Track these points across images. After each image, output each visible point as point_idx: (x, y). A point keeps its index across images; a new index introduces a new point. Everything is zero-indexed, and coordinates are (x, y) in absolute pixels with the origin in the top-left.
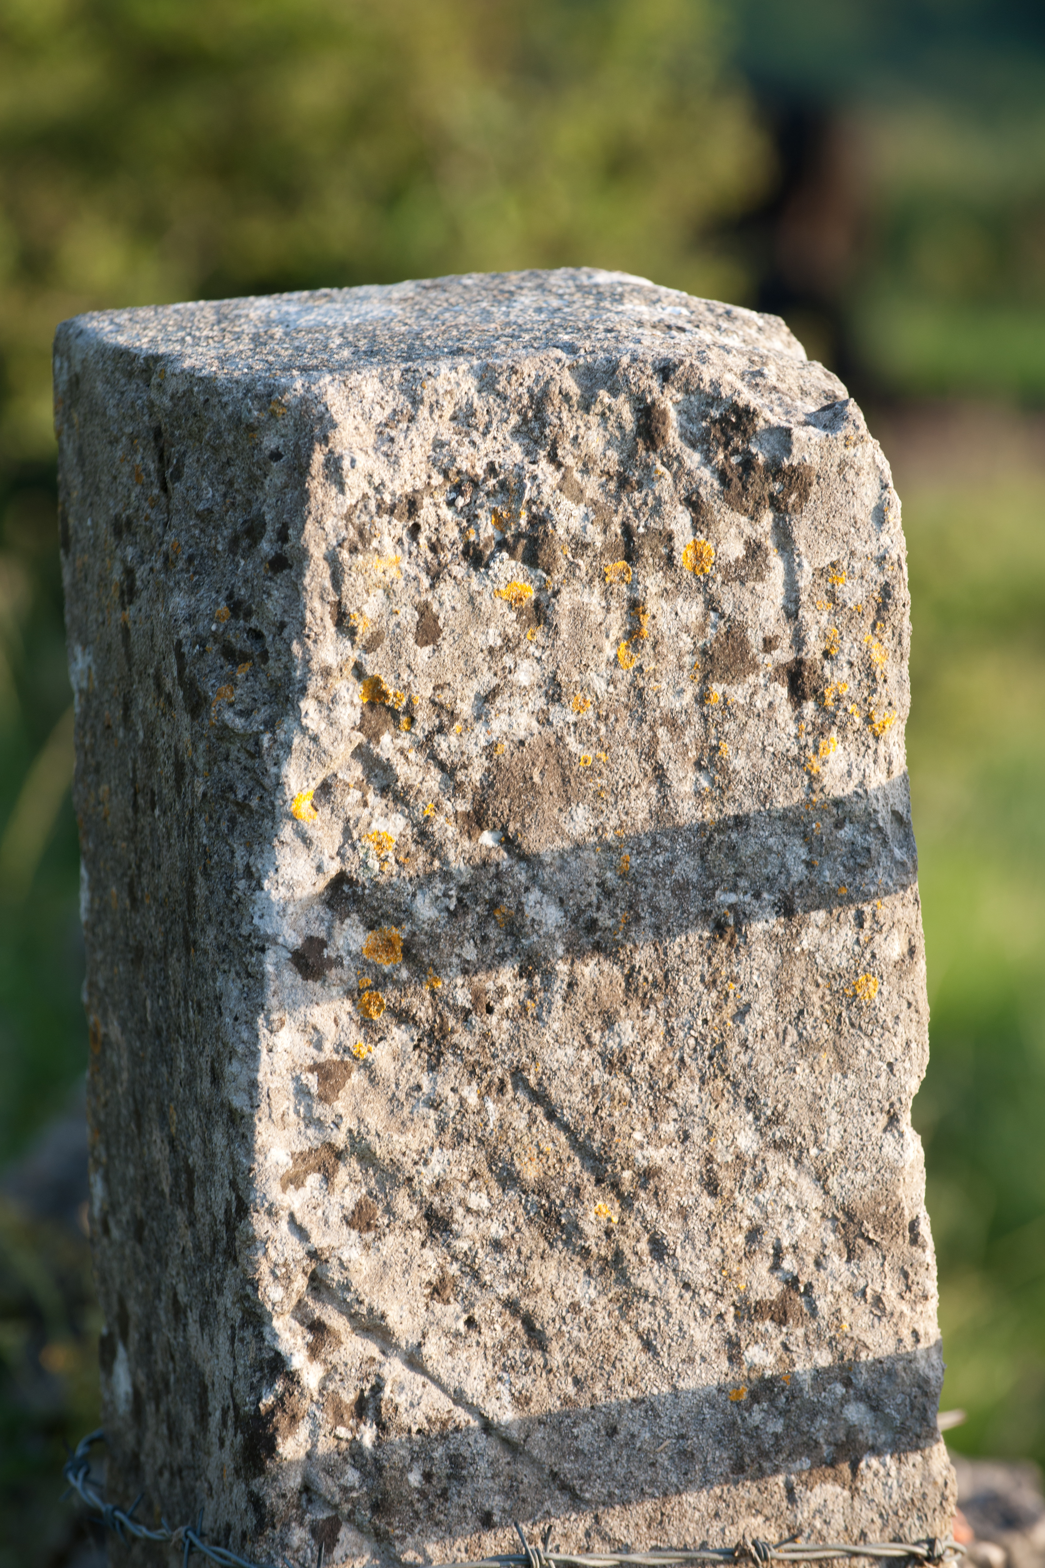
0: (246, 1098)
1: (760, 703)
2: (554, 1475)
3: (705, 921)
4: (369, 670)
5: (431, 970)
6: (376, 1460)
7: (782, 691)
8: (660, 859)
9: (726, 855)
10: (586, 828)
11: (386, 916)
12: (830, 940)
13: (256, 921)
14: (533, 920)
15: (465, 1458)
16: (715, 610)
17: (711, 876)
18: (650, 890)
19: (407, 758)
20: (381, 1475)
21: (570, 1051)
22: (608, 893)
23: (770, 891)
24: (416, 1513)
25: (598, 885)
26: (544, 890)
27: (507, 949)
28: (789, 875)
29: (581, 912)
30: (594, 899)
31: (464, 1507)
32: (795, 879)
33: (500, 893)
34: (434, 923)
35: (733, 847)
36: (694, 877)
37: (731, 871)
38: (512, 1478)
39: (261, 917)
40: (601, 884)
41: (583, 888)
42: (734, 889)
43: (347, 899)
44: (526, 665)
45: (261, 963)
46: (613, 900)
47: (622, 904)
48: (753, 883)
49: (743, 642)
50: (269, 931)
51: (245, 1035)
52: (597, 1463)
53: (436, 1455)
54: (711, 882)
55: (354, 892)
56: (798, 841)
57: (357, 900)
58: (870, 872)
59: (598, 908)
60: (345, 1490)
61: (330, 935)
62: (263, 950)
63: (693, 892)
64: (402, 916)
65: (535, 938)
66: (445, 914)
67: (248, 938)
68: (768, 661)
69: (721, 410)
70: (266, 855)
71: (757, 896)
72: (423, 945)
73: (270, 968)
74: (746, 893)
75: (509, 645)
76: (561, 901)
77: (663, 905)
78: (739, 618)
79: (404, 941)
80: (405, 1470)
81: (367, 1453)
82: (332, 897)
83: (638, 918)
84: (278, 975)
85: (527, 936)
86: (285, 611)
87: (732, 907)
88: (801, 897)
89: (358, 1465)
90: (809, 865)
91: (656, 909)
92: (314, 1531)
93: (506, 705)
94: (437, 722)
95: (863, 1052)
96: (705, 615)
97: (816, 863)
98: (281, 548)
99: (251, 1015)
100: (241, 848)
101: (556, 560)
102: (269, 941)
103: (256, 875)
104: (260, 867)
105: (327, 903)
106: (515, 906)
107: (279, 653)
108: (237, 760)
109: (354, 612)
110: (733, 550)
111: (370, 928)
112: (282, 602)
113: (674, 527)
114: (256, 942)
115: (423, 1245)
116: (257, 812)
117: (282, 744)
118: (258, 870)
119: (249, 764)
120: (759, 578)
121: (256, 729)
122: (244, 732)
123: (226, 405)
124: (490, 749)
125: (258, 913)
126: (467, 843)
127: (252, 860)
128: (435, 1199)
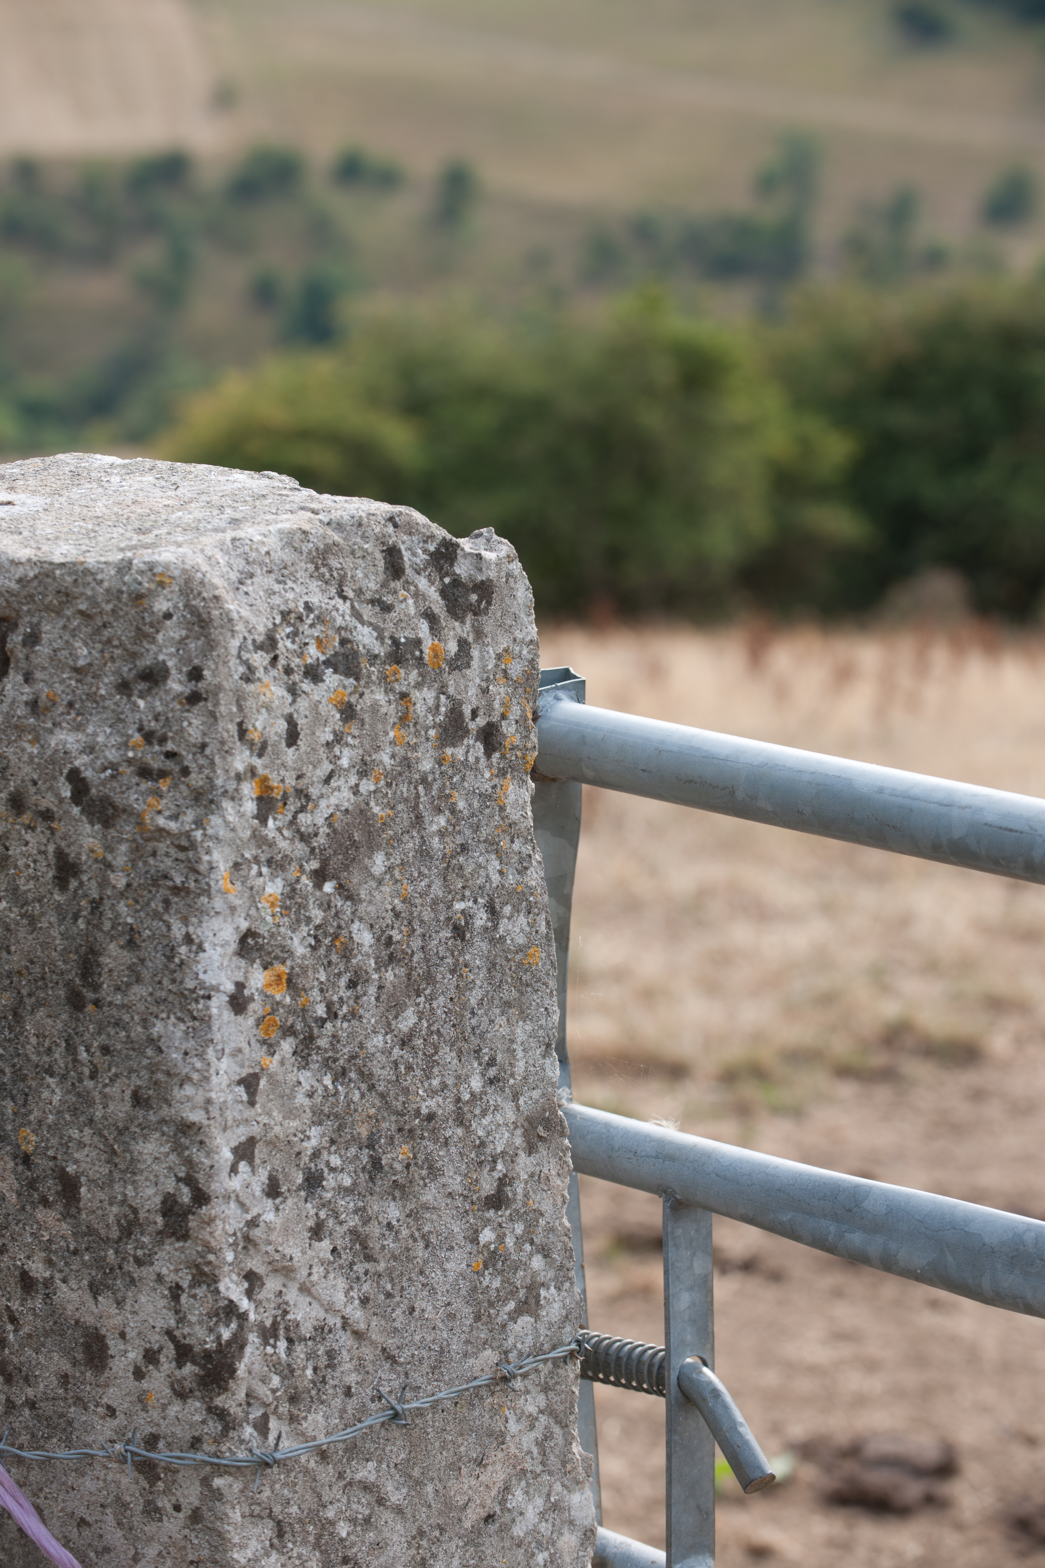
0: (203, 1113)
1: (471, 759)
2: (384, 1350)
3: (447, 926)
4: (261, 771)
5: (303, 993)
6: (289, 1365)
7: (480, 747)
8: (423, 884)
9: (457, 875)
10: (383, 868)
11: (276, 958)
12: (514, 926)
13: (201, 976)
14: (358, 944)
15: (336, 1351)
16: (444, 694)
17: (450, 892)
18: (419, 908)
19: (283, 835)
20: (293, 1376)
21: (381, 1038)
22: (397, 915)
23: (482, 897)
24: (311, 1397)
25: (392, 910)
26: (361, 919)
27: (342, 969)
28: (491, 882)
29: (383, 932)
30: (390, 922)
31: (336, 1386)
32: (494, 885)
33: (339, 927)
34: (304, 957)
35: (461, 868)
36: (440, 894)
37: (460, 885)
38: (359, 1359)
39: (205, 972)
40: (393, 910)
41: (384, 914)
42: (463, 898)
43: (252, 949)
44: (346, 752)
45: (208, 1008)
46: (400, 919)
47: (405, 922)
48: (472, 892)
49: (461, 715)
50: (214, 982)
51: (199, 1065)
52: (405, 1335)
53: (320, 1353)
54: (450, 896)
55: (257, 943)
56: (493, 857)
57: (260, 948)
58: (529, 872)
59: (392, 928)
60: (274, 1391)
61: (246, 978)
62: (209, 997)
63: (441, 905)
64: (286, 955)
65: (360, 957)
66: (309, 949)
67: (193, 991)
68: (472, 726)
69: (435, 545)
70: (204, 925)
71: (475, 902)
72: (298, 975)
73: (214, 1011)
74: (469, 900)
75: (338, 738)
76: (372, 926)
77: (426, 918)
78: (459, 697)
79: (288, 974)
80: (304, 1368)
81: (283, 1362)
82: (241, 949)
83: (414, 930)
84: (220, 1016)
85: (355, 956)
86: (204, 734)
87: (463, 912)
88: (498, 897)
89: (278, 1371)
90: (501, 873)
91: (422, 922)
92: (255, 1427)
93: (335, 784)
94: (299, 805)
95: (534, 1003)
96: (437, 698)
97: (505, 871)
98: (196, 686)
99: (201, 1049)
100: (178, 922)
101: (361, 670)
102: (213, 990)
103: (197, 941)
104: (200, 934)
105: (239, 954)
106: (347, 935)
107: (201, 768)
108: (167, 855)
109: (250, 727)
110: (453, 647)
111: (265, 968)
112: (201, 727)
113: (421, 635)
114: (201, 993)
115: (306, 1201)
116: (193, 892)
117: (210, 837)
118: (198, 936)
119: (181, 856)
120: (468, 666)
121: (187, 828)
122: (177, 831)
123: (102, 581)
124: (329, 819)
125: (202, 970)
126: (318, 893)
127: (191, 929)
128: (313, 1165)
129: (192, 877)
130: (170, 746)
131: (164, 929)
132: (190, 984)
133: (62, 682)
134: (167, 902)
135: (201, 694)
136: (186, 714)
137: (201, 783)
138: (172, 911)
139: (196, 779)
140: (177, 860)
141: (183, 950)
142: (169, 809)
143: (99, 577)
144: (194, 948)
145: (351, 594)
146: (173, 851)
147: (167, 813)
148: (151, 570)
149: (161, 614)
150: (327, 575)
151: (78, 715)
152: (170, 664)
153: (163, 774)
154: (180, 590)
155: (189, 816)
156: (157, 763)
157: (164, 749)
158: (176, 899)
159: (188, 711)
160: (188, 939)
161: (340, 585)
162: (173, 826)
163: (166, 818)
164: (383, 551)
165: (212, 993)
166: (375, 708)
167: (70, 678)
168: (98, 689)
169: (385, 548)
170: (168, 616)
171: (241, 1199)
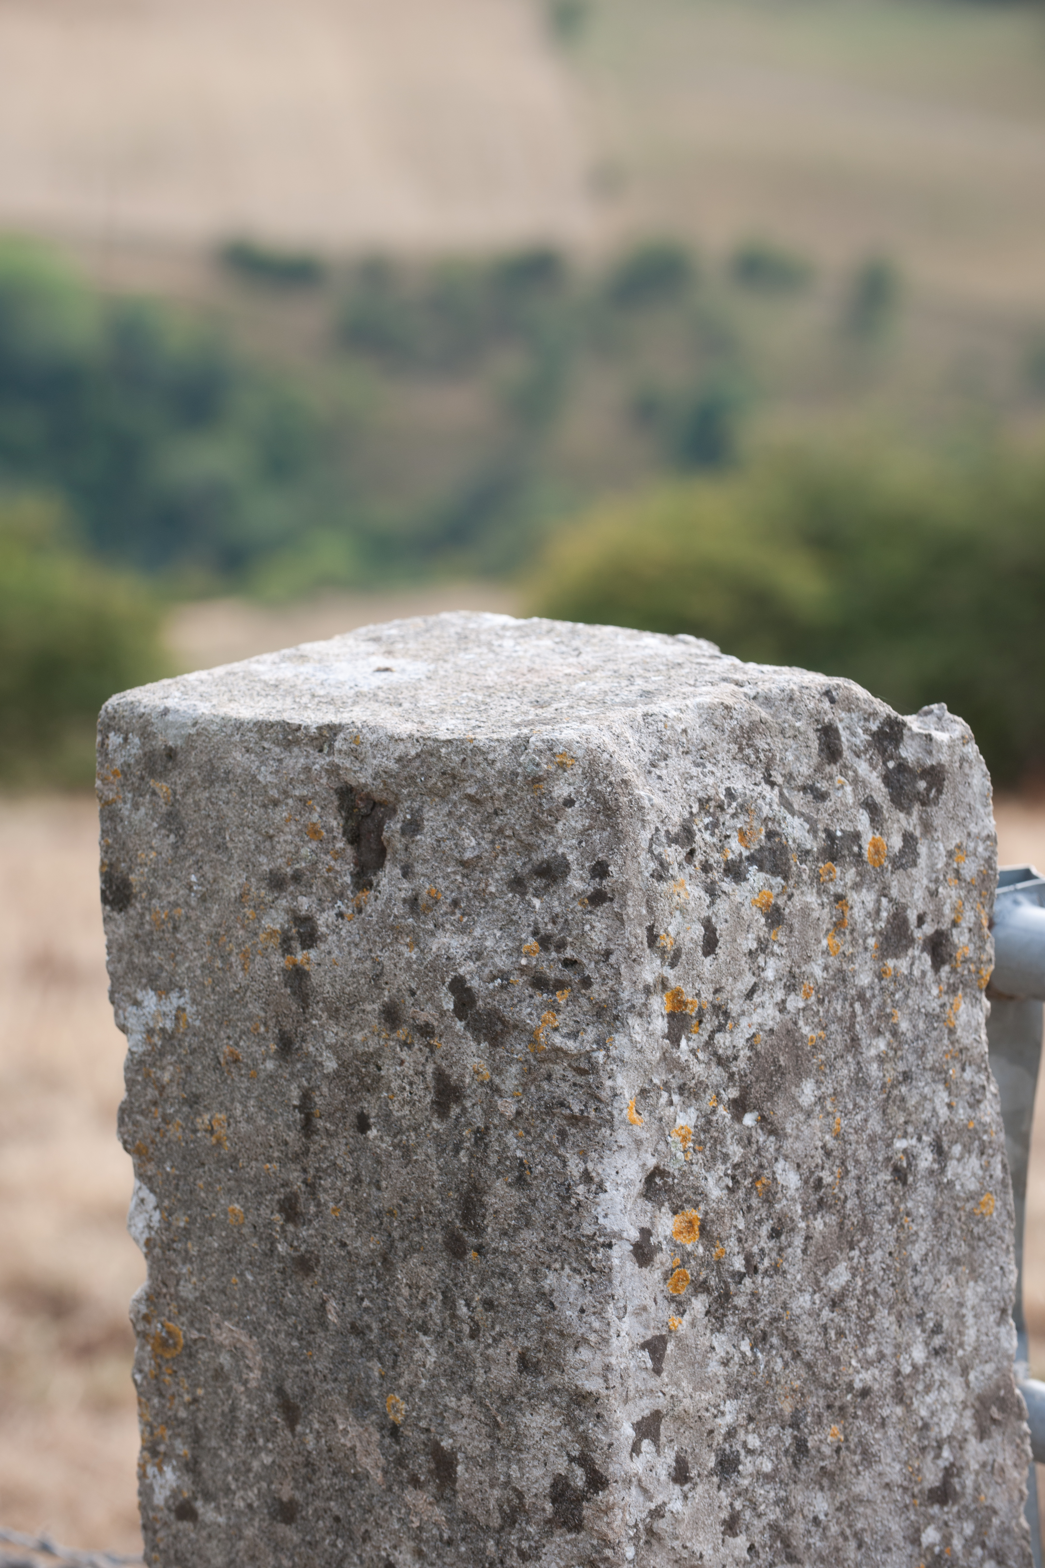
0: (601, 1381)
1: (916, 973)
3: (887, 1167)
4: (673, 983)
5: (718, 1242)
7: (927, 959)
8: (859, 1117)
9: (899, 1107)
10: (813, 1099)
11: (688, 1201)
12: (964, 1169)
13: (601, 1221)
14: (783, 1186)
16: (885, 896)
17: (890, 1128)
18: (854, 1146)
19: (697, 1058)
21: (807, 1297)
22: (828, 1153)
23: (927, 1134)
25: (822, 1148)
26: (786, 1158)
27: (764, 1216)
28: (938, 1117)
29: (812, 1173)
30: (820, 1162)
32: (942, 1121)
33: (761, 1166)
34: (720, 1201)
35: (903, 1099)
36: (879, 1130)
37: (902, 1120)
39: (606, 1216)
40: (824, 1147)
41: (813, 1152)
42: (905, 1135)
43: (660, 1190)
44: (772, 962)
45: (608, 1258)
46: (832, 1158)
47: (838, 1162)
48: (916, 1128)
49: (905, 921)
50: (616, 1228)
51: (596, 1325)
54: (890, 1133)
55: (665, 1183)
56: (941, 1087)
57: (669, 1189)
58: (982, 1106)
59: (823, 1168)
61: (653, 1223)
62: (610, 1246)
63: (880, 1143)
64: (699, 1198)
65: (784, 1202)
66: (726, 1192)
67: (592, 1238)
68: (919, 934)
69: (877, 723)
70: (605, 1161)
71: (919, 1139)
72: (713, 1221)
73: (616, 1262)
74: (912, 1138)
75: (763, 946)
76: (799, 1166)
77: (862, 1158)
78: (903, 900)
79: (701, 1220)
82: (647, 1190)
83: (847, 1172)
84: (621, 1267)
85: (779, 1201)
86: (609, 940)
87: (905, 1151)
88: (946, 1135)
90: (950, 1106)
91: (857, 1162)
93: (759, 1000)
94: (717, 1023)
95: (987, 1261)
96: (878, 901)
97: (954, 1104)
98: (600, 884)
99: (599, 1306)
100: (575, 1157)
101: (790, 867)
102: (614, 1237)
103: (597, 1180)
104: (600, 1171)
105: (645, 1196)
106: (770, 1176)
107: (604, 978)
108: (564, 1078)
109: (662, 932)
110: (896, 842)
111: (675, 1213)
112: (605, 931)
113: (860, 828)
114: (601, 1240)
115: (719, 1488)
116: (593, 1122)
117: (614, 1059)
118: (598, 1174)
119: (580, 1080)
120: (914, 864)
121: (588, 1048)
122: (575, 1052)
123: (494, 761)
124: (751, 1041)
125: (603, 1213)
126: (737, 1126)
127: (590, 1166)
128: (727, 1446)
129: (592, 1105)
130: (569, 953)
131: (559, 1165)
132: (588, 1230)
133: (446, 876)
134: (563, 1134)
135: (606, 893)
136: (588, 916)
137: (604, 996)
138: (569, 1145)
139: (598, 992)
140: (575, 1084)
141: (581, 1189)
142: (567, 1025)
143: (491, 757)
144: (594, 1188)
145: (780, 780)
146: (570, 1074)
147: (565, 1031)
148: (551, 750)
149: (561, 800)
150: (753, 758)
151: (463, 915)
152: (570, 858)
153: (560, 985)
154: (583, 773)
155: (590, 1034)
156: (553, 973)
157: (562, 956)
158: (573, 1131)
159: (591, 912)
160: (587, 1177)
161: (768, 769)
162: (571, 1045)
163: (563, 1037)
164: (817, 730)
165: (614, 1241)
166: (805, 911)
167: (455, 873)
168: (487, 885)
169: (820, 727)
170: (569, 802)
171: (643, 1484)
